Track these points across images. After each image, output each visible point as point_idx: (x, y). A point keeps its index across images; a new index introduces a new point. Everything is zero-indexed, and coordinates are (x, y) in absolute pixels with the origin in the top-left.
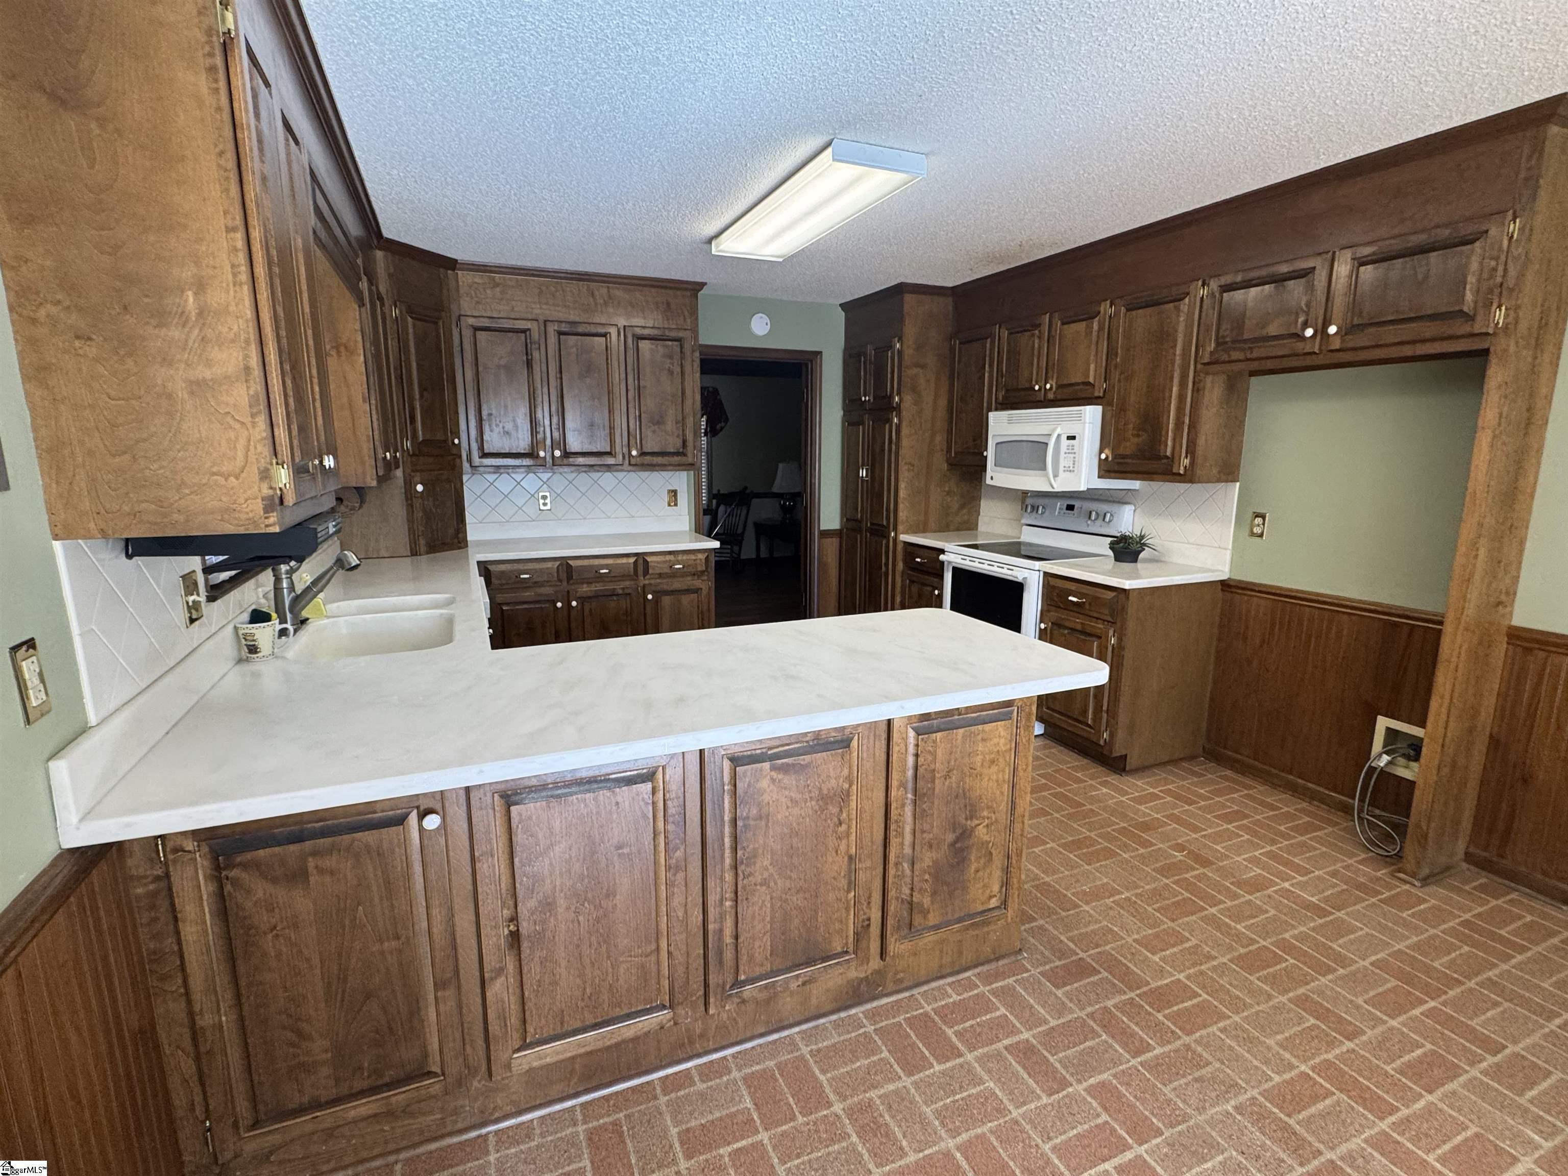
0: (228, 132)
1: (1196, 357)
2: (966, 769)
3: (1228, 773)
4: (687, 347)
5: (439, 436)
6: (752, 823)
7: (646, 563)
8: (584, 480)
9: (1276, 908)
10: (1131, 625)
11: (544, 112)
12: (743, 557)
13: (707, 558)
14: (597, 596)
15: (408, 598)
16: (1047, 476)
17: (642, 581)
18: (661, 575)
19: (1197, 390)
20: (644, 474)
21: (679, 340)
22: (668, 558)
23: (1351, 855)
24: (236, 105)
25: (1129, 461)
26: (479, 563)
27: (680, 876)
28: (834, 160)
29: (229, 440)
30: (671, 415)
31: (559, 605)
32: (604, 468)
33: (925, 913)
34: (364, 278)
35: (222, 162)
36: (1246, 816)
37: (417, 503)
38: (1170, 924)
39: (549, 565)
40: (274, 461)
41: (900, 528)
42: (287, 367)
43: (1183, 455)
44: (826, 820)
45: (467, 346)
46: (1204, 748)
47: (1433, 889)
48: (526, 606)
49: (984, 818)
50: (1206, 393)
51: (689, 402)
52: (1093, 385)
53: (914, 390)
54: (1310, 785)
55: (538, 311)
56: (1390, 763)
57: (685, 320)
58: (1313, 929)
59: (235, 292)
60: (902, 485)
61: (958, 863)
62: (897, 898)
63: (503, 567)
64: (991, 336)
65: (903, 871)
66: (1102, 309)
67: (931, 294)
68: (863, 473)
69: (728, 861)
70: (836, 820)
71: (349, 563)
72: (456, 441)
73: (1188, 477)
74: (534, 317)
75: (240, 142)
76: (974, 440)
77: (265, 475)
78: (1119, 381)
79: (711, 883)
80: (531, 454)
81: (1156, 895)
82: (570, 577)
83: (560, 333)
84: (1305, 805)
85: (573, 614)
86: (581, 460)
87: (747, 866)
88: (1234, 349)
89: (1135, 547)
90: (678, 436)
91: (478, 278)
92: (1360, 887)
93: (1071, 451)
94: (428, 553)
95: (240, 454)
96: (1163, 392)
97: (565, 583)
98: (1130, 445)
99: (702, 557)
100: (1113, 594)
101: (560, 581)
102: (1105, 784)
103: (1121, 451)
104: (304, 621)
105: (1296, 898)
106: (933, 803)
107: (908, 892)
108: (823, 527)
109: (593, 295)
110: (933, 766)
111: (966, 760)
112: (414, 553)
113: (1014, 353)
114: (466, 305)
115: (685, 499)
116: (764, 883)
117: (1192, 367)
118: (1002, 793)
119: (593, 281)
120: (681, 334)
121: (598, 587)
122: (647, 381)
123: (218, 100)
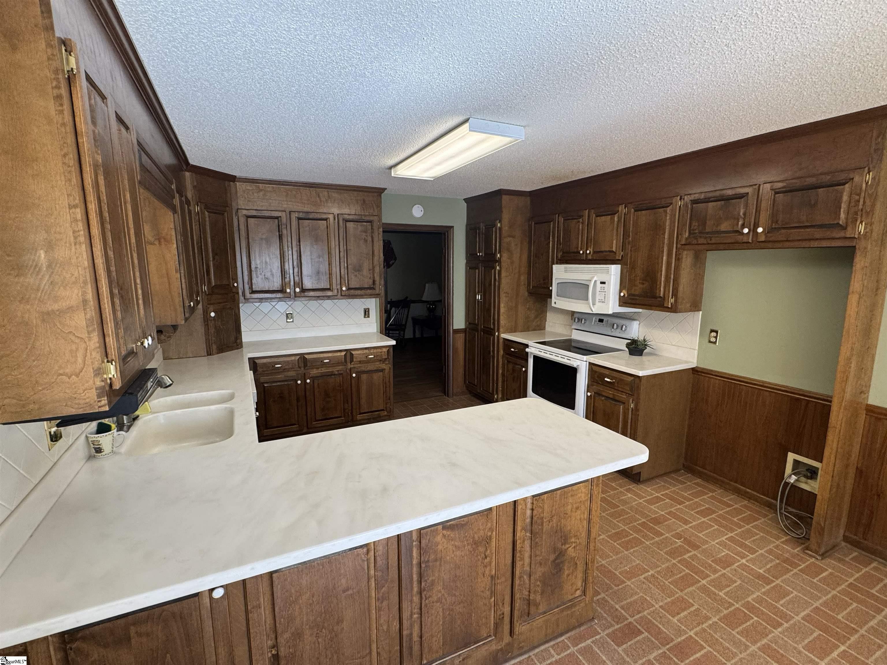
0: (70, 139)
1: (677, 240)
2: (562, 515)
3: (699, 480)
4: (376, 224)
5: (225, 282)
6: (431, 564)
7: (352, 355)
8: (314, 304)
9: (740, 578)
10: (642, 397)
11: (291, 101)
12: (406, 337)
13: (388, 351)
14: (323, 376)
15: (205, 393)
16: (589, 304)
17: (349, 366)
18: (360, 362)
19: (678, 259)
20: (350, 300)
21: (370, 222)
22: (365, 351)
23: (778, 538)
24: (77, 119)
25: (637, 297)
26: (249, 359)
27: (385, 603)
28: (470, 130)
29: (71, 351)
30: (366, 265)
31: (299, 382)
32: (325, 298)
33: (537, 605)
34: (177, 195)
35: (66, 161)
36: (714, 512)
37: (211, 324)
38: (680, 593)
39: (293, 358)
40: (106, 361)
41: (501, 330)
42: (116, 291)
43: (671, 297)
44: (477, 556)
45: (243, 227)
46: (683, 464)
47: (828, 561)
48: (279, 384)
49: (572, 543)
50: (684, 260)
51: (376, 258)
52: (615, 253)
53: (509, 250)
54: (748, 490)
55: (285, 206)
56: (797, 480)
57: (374, 211)
58: (764, 593)
59: (76, 249)
60: (502, 305)
61: (557, 573)
62: (520, 598)
63: (265, 361)
64: (553, 220)
65: (524, 581)
66: (620, 210)
67: (517, 195)
68: (479, 297)
69: (415, 589)
70: (483, 555)
71: (165, 384)
72: (236, 285)
73: (674, 309)
74: (283, 209)
75: (80, 145)
76: (544, 280)
77: (99, 372)
78: (631, 251)
79: (405, 605)
80: (282, 291)
81: (670, 571)
82: (305, 366)
83: (299, 219)
84: (746, 502)
85: (308, 387)
86: (312, 294)
87: (428, 591)
88: (700, 237)
89: (641, 347)
90: (370, 278)
91: (248, 186)
92: (786, 561)
93: (603, 290)
94: (218, 353)
95: (80, 360)
96: (658, 259)
97: (303, 369)
98: (638, 289)
99: (385, 350)
100: (632, 378)
101: (300, 367)
102: (628, 490)
103: (633, 292)
104: (136, 418)
105: (750, 571)
106: (542, 537)
107: (527, 593)
108: (455, 327)
109: (319, 196)
110: (542, 515)
111: (562, 509)
112: (209, 353)
113: (567, 231)
114: (241, 203)
115: (374, 314)
116: (439, 600)
117: (675, 245)
118: (583, 527)
119: (319, 188)
120: (371, 218)
121: (324, 370)
122: (352, 246)
123: (63, 118)
